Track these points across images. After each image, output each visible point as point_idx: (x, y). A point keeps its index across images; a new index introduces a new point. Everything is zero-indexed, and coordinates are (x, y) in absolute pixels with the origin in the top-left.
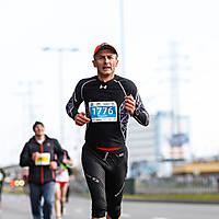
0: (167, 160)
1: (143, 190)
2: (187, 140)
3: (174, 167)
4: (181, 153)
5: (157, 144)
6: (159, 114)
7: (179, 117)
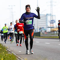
0: (49, 27)
1: (43, 35)
2: (55, 22)
3: (51, 29)
4: (53, 25)
5: (47, 23)
6: (47, 15)
7: (53, 16)
